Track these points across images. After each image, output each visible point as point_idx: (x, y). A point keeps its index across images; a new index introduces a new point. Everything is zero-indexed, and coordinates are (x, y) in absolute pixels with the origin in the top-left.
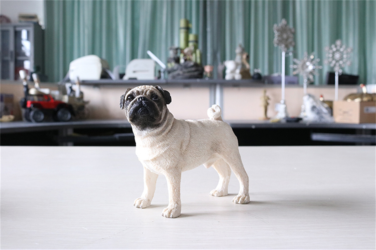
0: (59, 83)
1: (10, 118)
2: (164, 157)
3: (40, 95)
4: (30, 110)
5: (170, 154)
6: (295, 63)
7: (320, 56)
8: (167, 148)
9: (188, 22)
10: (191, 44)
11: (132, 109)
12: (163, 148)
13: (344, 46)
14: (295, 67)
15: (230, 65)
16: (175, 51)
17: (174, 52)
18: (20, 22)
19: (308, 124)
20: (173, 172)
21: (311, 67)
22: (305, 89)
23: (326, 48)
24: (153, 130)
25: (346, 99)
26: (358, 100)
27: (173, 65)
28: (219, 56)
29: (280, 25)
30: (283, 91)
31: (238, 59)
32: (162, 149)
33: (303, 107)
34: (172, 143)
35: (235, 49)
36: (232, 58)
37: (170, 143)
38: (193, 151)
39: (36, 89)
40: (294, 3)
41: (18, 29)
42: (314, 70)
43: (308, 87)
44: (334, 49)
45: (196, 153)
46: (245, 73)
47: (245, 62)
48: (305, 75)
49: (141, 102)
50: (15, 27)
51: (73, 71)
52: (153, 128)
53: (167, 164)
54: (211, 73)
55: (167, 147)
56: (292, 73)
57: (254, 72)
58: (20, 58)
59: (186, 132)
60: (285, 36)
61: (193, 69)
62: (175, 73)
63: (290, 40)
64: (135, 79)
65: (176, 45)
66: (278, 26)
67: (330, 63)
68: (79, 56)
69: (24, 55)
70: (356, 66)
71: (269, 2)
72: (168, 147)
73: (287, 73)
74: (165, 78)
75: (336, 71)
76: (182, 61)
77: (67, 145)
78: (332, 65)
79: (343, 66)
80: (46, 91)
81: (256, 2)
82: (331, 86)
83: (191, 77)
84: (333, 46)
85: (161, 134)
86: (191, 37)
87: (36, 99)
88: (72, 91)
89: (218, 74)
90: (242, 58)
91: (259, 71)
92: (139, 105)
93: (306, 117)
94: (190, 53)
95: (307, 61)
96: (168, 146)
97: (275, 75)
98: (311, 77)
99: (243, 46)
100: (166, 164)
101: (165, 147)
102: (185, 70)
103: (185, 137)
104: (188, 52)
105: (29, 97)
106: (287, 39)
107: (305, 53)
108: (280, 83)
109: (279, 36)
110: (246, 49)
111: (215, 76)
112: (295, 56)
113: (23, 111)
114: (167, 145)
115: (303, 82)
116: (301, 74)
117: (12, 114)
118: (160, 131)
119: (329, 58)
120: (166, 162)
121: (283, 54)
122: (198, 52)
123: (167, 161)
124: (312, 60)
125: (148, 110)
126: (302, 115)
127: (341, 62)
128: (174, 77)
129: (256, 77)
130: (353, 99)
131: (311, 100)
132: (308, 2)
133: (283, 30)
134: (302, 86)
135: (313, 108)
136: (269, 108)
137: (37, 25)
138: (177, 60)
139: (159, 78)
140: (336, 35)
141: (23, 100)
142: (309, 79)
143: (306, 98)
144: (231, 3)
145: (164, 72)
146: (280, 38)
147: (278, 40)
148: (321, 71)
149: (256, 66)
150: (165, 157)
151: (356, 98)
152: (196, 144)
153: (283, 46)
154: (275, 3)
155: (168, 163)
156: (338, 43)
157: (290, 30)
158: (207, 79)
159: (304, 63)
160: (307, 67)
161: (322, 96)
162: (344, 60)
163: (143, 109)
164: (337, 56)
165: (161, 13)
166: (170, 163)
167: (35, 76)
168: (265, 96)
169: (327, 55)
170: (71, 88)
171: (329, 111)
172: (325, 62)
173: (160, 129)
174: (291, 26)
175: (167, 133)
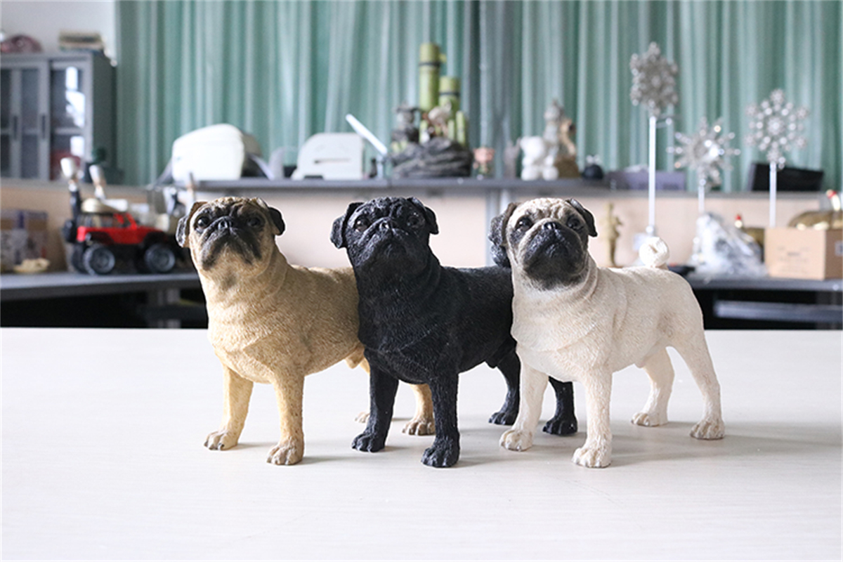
0: (150, 187)
1: (39, 265)
2: (585, 344)
3: (107, 213)
4: (85, 246)
5: (598, 338)
6: (677, 143)
7: (735, 125)
8: (593, 326)
9: (437, 50)
10: (444, 100)
11: (534, 248)
12: (585, 326)
13: (789, 105)
14: (679, 150)
15: (532, 147)
16: (409, 115)
17: (405, 117)
18: (63, 49)
19: (707, 280)
20: (600, 374)
21: (714, 152)
22: (702, 202)
23: (748, 108)
24: (567, 290)
25: (793, 224)
26: (821, 227)
27: (404, 146)
28: (506, 125)
29: (645, 56)
30: (652, 205)
31: (550, 132)
32: (583, 327)
33: (696, 241)
34: (601, 315)
35: (543, 110)
36: (537, 131)
37: (599, 315)
38: (632, 332)
39: (99, 199)
40: (677, 6)
41: (57, 66)
42: (721, 156)
43: (706, 196)
44: (768, 112)
45: (638, 336)
46: (566, 166)
47: (566, 140)
48: (700, 169)
49: (552, 232)
50: (51, 61)
51: (179, 159)
52: (568, 285)
53: (592, 359)
54: (490, 165)
55: (593, 323)
56: (671, 165)
57: (586, 162)
58: (62, 131)
59: (620, 294)
60: (656, 81)
61: (450, 156)
62: (409, 165)
63: (668, 90)
64: (320, 177)
65: (411, 103)
66: (639, 59)
67: (759, 142)
68: (193, 128)
69: (70, 123)
70: (818, 150)
71: (620, 4)
72: (595, 323)
73: (659, 166)
74: (385, 176)
75: (773, 160)
76: (424, 137)
77: (165, 327)
78: (763, 147)
79: (787, 148)
80: (120, 205)
81: (591, 5)
82: (760, 194)
83: (443, 175)
84: (765, 104)
85: (583, 298)
86: (446, 84)
87: (97, 222)
88: (178, 203)
89: (504, 167)
90: (559, 132)
91: (598, 160)
92: (550, 237)
93: (704, 264)
94: (441, 120)
95: (707, 138)
96: (595, 321)
97: (634, 169)
98: (715, 174)
99: (561, 104)
100: (589, 358)
101: (589, 324)
102: (432, 159)
103: (619, 303)
104: (436, 118)
105: (81, 219)
106: (661, 89)
107: (702, 120)
108: (644, 187)
109: (642, 81)
110: (568, 110)
111: (498, 173)
112: (679, 126)
113: (70, 249)
114: (592, 319)
115: (696, 185)
116: (691, 168)
117: (44, 257)
118: (580, 291)
119: (756, 130)
120: (589, 355)
121: (653, 121)
122: (460, 117)
123: (591, 351)
124: (718, 136)
125: (566, 248)
126: (694, 261)
127: (783, 141)
128: (406, 174)
129: (590, 173)
130: (810, 224)
131: (715, 226)
132: (708, 4)
133: (651, 69)
134: (696, 195)
135: (720, 244)
136: (620, 243)
137: (99, 56)
138: (414, 136)
139: (373, 175)
140: (773, 78)
141: (70, 225)
142: (709, 179)
143: (703, 221)
144: (535, 6)
145: (384, 163)
146: (644, 87)
147: (639, 89)
148: (736, 161)
149: (590, 150)
150: (588, 344)
151: (817, 221)
152: (637, 317)
153: (652, 103)
154: (633, 7)
155: (593, 356)
156: (777, 96)
157: (668, 67)
158: (480, 177)
159: (700, 143)
160: (707, 151)
161: (739, 218)
162: (791, 136)
163: (558, 247)
164: (775, 126)
165: (378, 31)
166: (597, 355)
167: (95, 172)
168: (610, 217)
169: (751, 125)
170: (175, 197)
171: (756, 252)
172: (748, 140)
173: (580, 287)
174: (670, 59)
175: (591, 296)
